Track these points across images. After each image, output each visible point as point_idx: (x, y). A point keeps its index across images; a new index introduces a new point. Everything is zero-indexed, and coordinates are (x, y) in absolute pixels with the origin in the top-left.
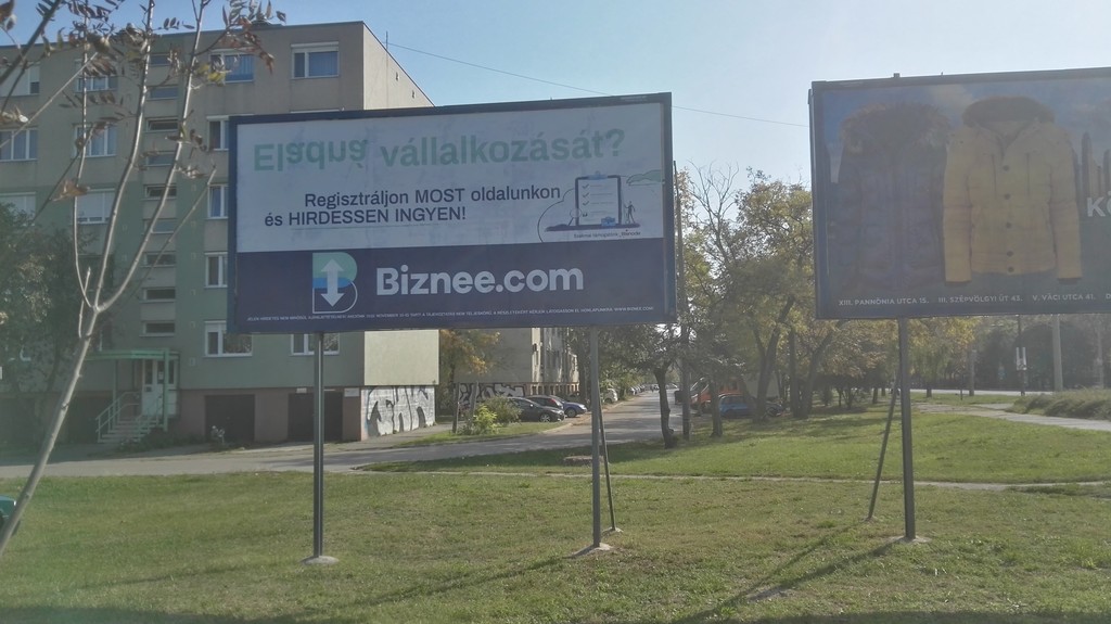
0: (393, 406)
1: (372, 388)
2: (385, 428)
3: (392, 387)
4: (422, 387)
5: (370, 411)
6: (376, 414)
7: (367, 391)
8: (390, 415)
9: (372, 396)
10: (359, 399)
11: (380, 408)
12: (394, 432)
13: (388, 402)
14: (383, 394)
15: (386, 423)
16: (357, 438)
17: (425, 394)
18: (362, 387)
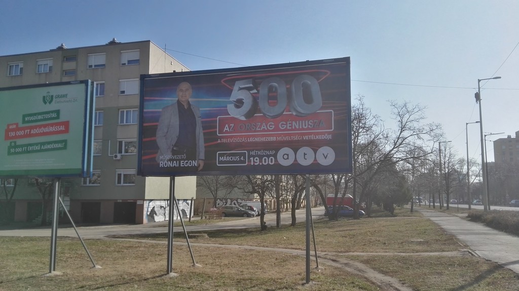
0: (165, 209)
1: (151, 200)
2: (159, 219)
3: (165, 200)
4: (185, 200)
5: (150, 210)
6: (153, 212)
7: (148, 202)
8: (163, 212)
9: (151, 204)
10: (143, 205)
11: (156, 209)
12: (165, 220)
13: (161, 207)
14: (158, 203)
15: (160, 216)
16: (141, 222)
17: (188, 204)
18: (144, 200)
